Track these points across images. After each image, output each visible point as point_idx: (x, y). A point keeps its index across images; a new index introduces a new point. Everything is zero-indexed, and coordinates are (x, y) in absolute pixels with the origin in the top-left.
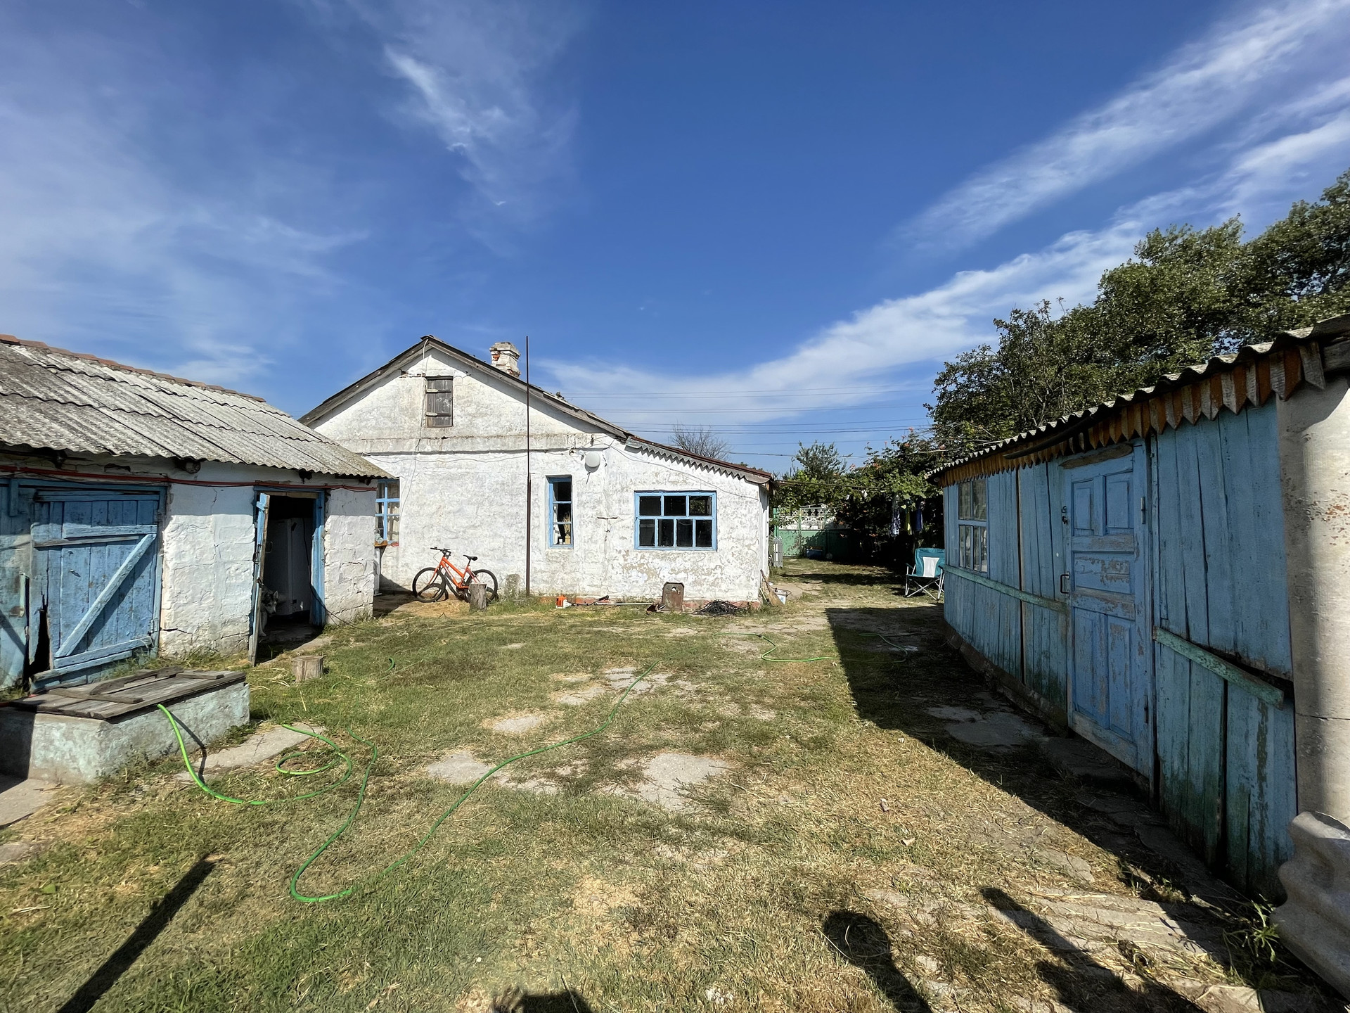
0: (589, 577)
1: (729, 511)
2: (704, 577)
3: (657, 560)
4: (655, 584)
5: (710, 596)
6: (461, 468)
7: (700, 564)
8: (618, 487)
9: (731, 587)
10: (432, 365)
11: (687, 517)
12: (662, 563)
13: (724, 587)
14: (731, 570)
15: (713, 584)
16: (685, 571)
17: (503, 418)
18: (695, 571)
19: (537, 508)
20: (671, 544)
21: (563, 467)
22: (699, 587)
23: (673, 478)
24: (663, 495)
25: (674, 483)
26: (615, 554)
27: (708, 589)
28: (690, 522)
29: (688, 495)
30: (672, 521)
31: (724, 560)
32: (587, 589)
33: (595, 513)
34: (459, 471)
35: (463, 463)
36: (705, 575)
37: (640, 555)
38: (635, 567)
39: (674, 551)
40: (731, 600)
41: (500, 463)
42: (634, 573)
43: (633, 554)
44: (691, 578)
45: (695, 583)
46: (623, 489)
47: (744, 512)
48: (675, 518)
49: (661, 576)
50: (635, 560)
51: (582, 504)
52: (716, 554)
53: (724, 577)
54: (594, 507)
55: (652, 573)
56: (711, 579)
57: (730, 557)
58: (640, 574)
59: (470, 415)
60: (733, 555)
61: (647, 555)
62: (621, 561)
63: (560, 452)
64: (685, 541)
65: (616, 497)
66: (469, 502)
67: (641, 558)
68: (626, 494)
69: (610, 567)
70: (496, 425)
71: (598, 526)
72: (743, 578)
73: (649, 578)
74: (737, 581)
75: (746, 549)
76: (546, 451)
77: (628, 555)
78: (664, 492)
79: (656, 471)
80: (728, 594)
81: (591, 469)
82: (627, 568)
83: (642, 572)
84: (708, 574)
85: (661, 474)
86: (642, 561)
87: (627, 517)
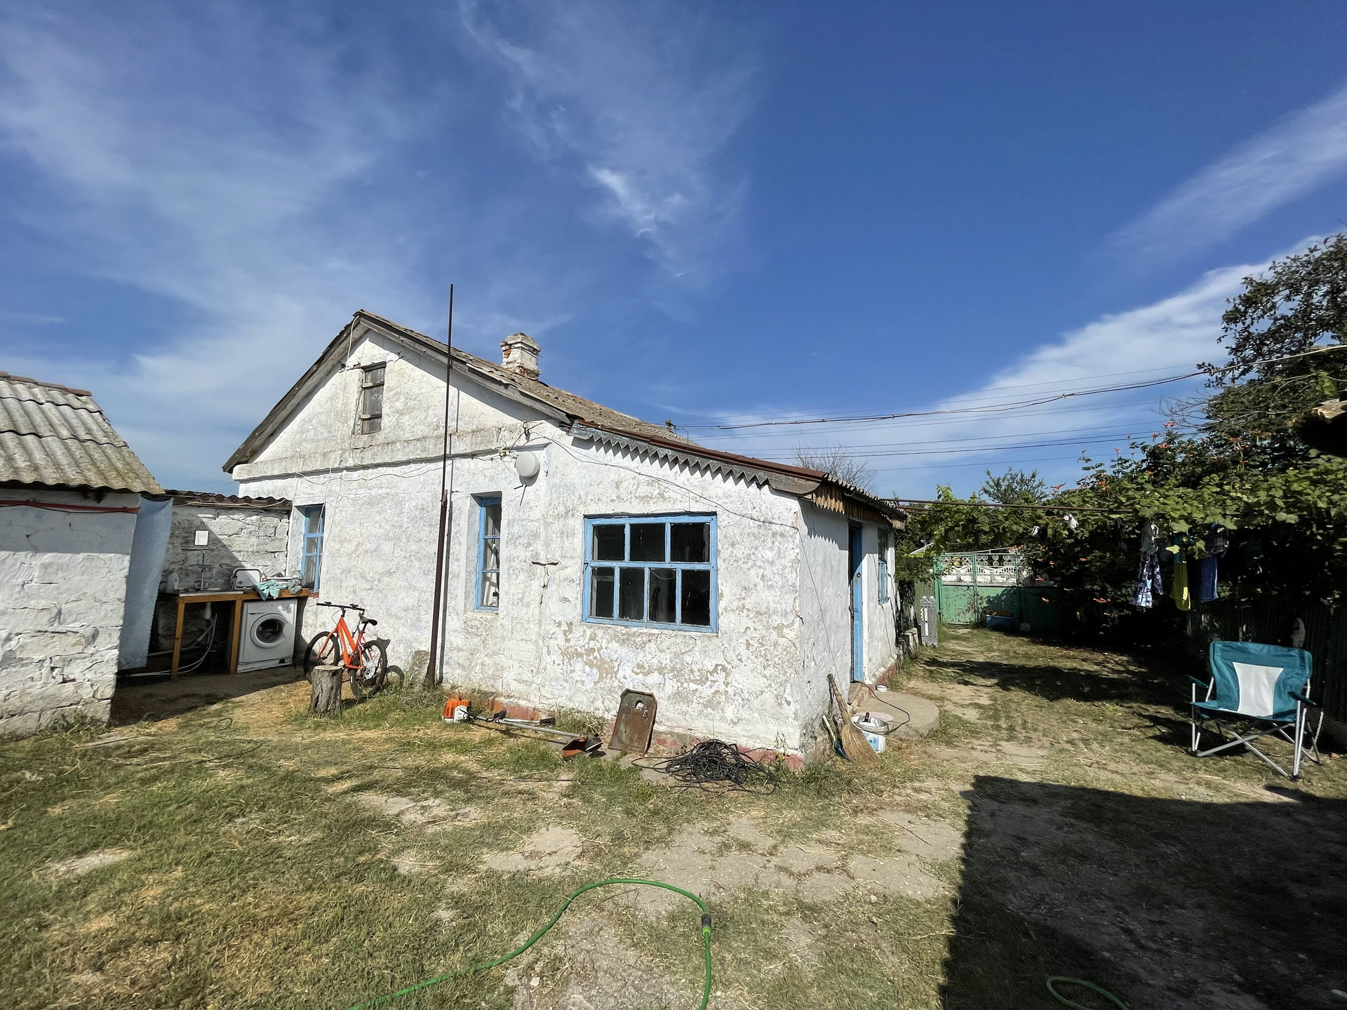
0: (516, 666)
1: (740, 552)
2: (693, 686)
3: (615, 645)
4: (610, 691)
5: (705, 727)
6: (381, 488)
7: (688, 659)
8: (562, 509)
9: (745, 714)
10: (369, 352)
11: (667, 564)
12: (623, 651)
13: (730, 712)
14: (744, 679)
15: (709, 704)
16: (661, 670)
17: (430, 412)
18: (677, 673)
19: (457, 546)
20: (639, 616)
21: (492, 478)
22: (684, 707)
23: (644, 490)
24: (627, 522)
25: (645, 499)
26: (553, 628)
27: (700, 713)
28: (671, 573)
29: (668, 521)
30: (641, 571)
31: (731, 656)
32: (514, 685)
33: (529, 554)
34: (380, 491)
35: (383, 479)
36: (695, 682)
37: (589, 632)
38: (580, 655)
39: (644, 629)
40: (744, 742)
41: (422, 478)
42: (579, 665)
43: (578, 631)
44: (671, 686)
45: (679, 696)
46: (567, 513)
47: (769, 555)
48: (647, 566)
49: (620, 675)
50: (582, 643)
51: (513, 540)
52: (715, 641)
53: (730, 689)
54: (529, 545)
55: (606, 668)
56: (707, 691)
57: (742, 649)
58: (587, 669)
59: (397, 412)
60: (748, 645)
61: (600, 633)
62: (561, 637)
63: (489, 456)
64: (662, 611)
65: (557, 526)
67: (592, 638)
68: (571, 521)
69: (545, 650)
70: (422, 423)
71: (532, 576)
72: (768, 697)
73: (601, 678)
74: (756, 703)
75: (774, 635)
76: (473, 455)
77: (570, 631)
78: (631, 516)
79: (617, 478)
80: (738, 729)
81: (529, 480)
82: (570, 655)
83: (591, 666)
84: (701, 682)
85: (625, 484)
86: (592, 644)
87: (571, 562)
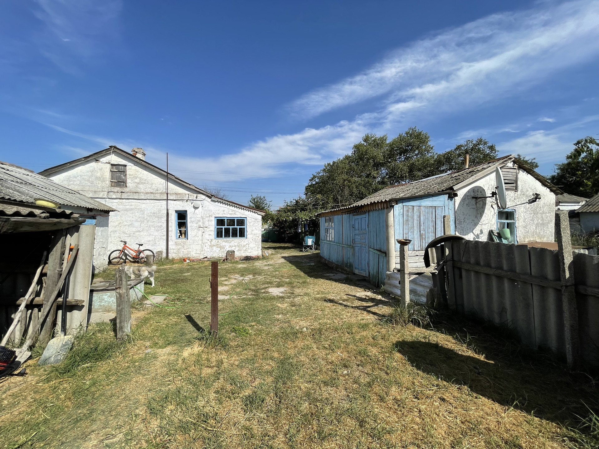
0: (195, 251)
1: (251, 224)
2: (242, 248)
3: (224, 243)
4: (223, 252)
5: (244, 255)
6: (132, 206)
7: (241, 243)
8: (208, 215)
9: (252, 251)
10: (114, 159)
11: (236, 227)
12: (226, 244)
13: (249, 251)
14: (252, 245)
15: (245, 250)
16: (235, 246)
17: (153, 185)
18: (238, 246)
19: (171, 223)
20: (229, 237)
21: (183, 207)
22: (240, 252)
23: (230, 212)
24: (226, 219)
25: (230, 214)
26: (206, 241)
27: (243, 252)
28: (236, 228)
29: (236, 219)
30: (229, 228)
31: (249, 242)
32: (194, 255)
33: (197, 225)
34: (131, 207)
35: (133, 204)
36: (242, 247)
37: (217, 241)
38: (215, 246)
39: (231, 239)
40: (252, 255)
41: (153, 204)
42: (214, 248)
43: (214, 241)
44: (237, 249)
45: (239, 250)
46: (210, 216)
47: (257, 225)
48: (231, 227)
49: (225, 248)
50: (215, 243)
51: (192, 222)
52: (247, 240)
53: (249, 247)
54: (197, 223)
55: (222, 248)
56: (244, 248)
57: (251, 240)
58: (217, 248)
59: (136, 183)
60: (253, 240)
61: (220, 241)
62: (209, 243)
63: (181, 201)
64: (234, 235)
65: (207, 219)
66: (136, 221)
67: (217, 242)
68: (211, 218)
69: (204, 246)
70: (150, 188)
71: (199, 230)
72: (256, 248)
73: (221, 249)
74: (254, 249)
75: (257, 238)
76: (175, 200)
77: (212, 241)
78: (227, 217)
79: (223, 209)
80: (251, 253)
81: (196, 208)
82: (211, 246)
83: (218, 247)
84: (244, 247)
85: (226, 211)
86: (218, 243)
87: (211, 227)
